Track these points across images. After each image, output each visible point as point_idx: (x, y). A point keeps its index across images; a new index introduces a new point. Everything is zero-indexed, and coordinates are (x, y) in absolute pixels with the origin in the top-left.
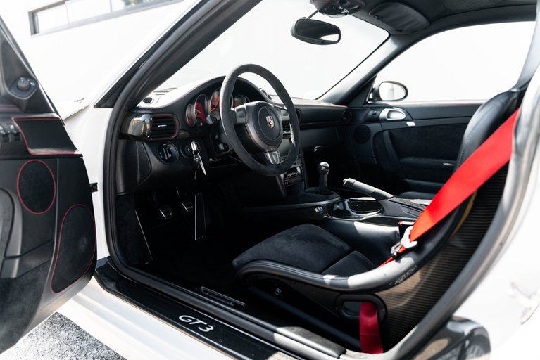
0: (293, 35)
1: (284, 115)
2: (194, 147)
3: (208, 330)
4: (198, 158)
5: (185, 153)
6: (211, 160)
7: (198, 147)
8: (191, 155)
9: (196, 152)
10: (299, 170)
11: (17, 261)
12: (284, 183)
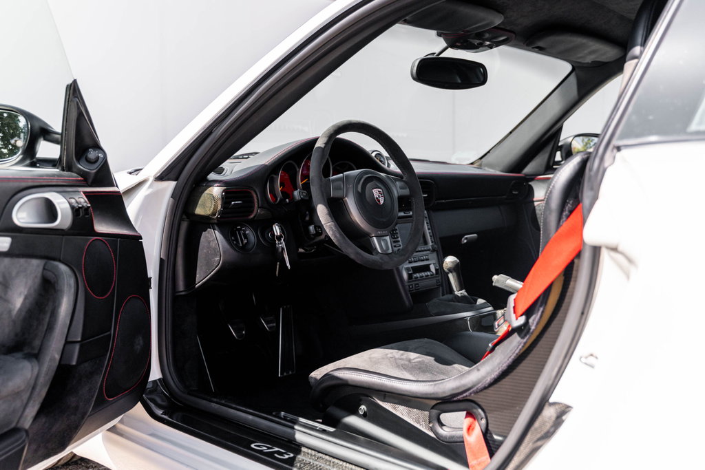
0: (414, 79)
1: (401, 188)
2: (277, 230)
3: (286, 457)
4: (281, 244)
5: (264, 239)
6: (301, 250)
7: (282, 230)
8: (272, 241)
9: (279, 238)
10: (433, 268)
11: (77, 347)
12: (407, 287)
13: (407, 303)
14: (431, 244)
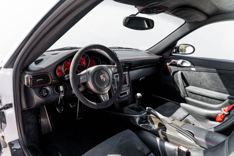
0: (124, 26)
10: (128, 93)
12: (117, 102)
13: (117, 107)
14: (128, 84)
